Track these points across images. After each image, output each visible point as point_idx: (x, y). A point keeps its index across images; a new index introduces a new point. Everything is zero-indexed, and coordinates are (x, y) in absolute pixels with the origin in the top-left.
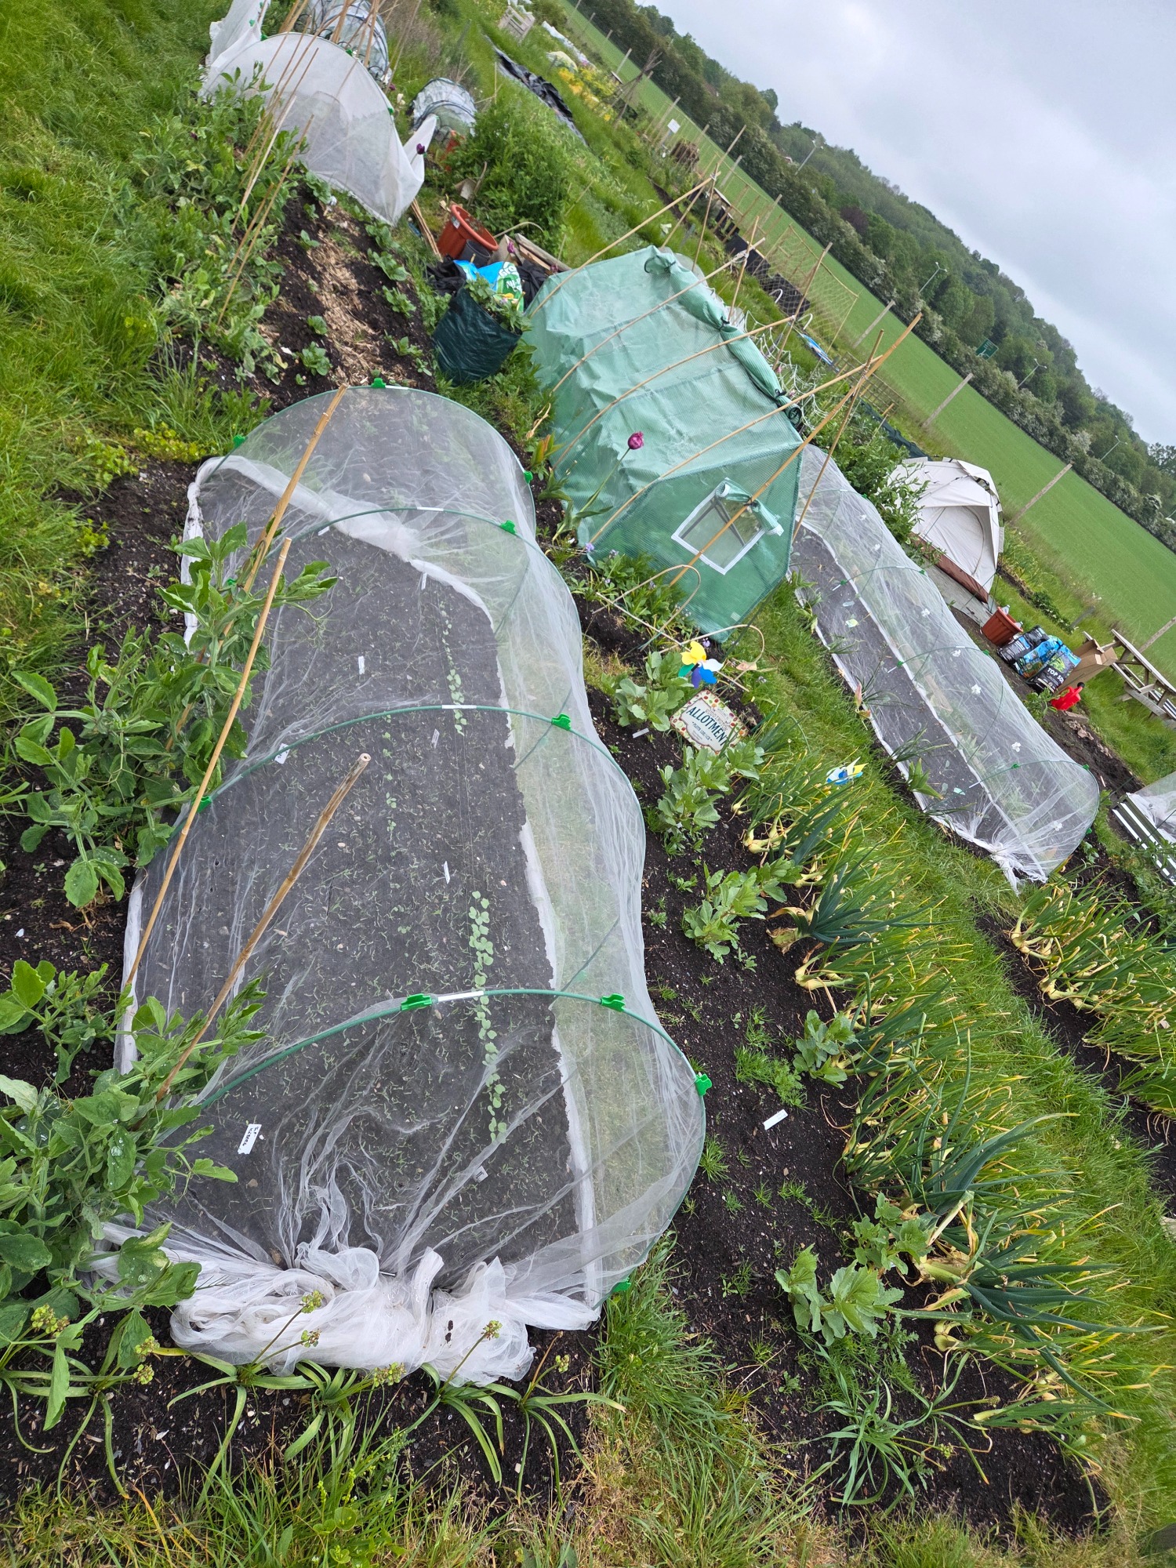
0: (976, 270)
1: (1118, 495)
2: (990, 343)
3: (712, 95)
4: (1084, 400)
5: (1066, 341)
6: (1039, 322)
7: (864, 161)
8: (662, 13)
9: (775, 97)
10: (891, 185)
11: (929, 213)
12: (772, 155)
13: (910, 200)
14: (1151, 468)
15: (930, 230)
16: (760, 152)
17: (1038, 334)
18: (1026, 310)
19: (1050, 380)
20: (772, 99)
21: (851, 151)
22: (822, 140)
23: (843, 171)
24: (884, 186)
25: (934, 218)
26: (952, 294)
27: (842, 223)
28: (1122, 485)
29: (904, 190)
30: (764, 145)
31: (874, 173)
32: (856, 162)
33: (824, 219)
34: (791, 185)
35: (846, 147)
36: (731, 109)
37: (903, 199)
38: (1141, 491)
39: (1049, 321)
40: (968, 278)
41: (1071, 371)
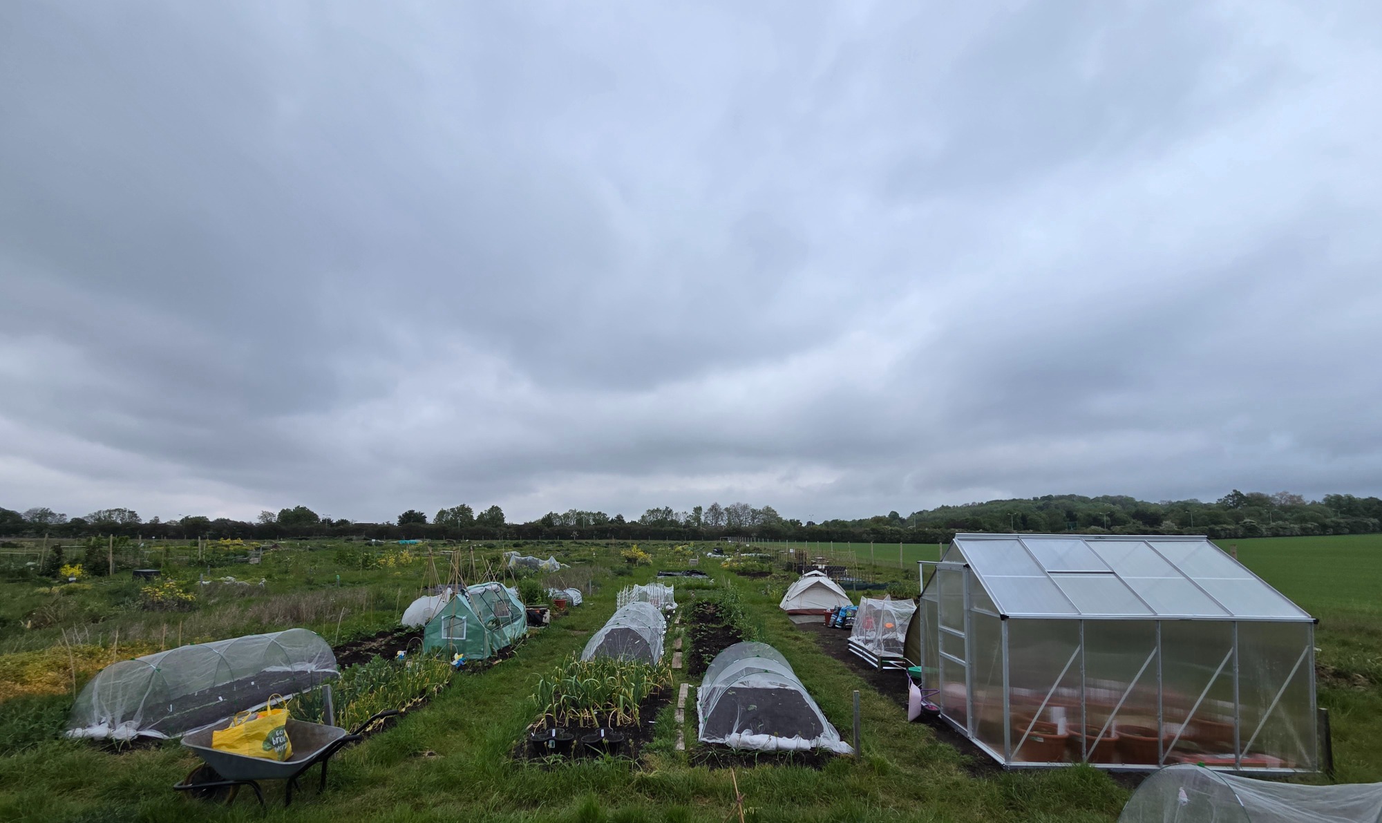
0: (1041, 504)
1: (1223, 534)
2: (1070, 523)
3: (858, 530)
4: (1152, 510)
5: (1119, 496)
6: (1097, 499)
7: (951, 505)
8: (830, 520)
9: (896, 513)
10: (970, 504)
11: (998, 501)
12: (897, 531)
13: (984, 503)
14: (1229, 511)
15: (1004, 505)
16: (892, 533)
17: (1101, 503)
18: (1084, 500)
19: (1121, 514)
20: (894, 515)
21: (943, 506)
22: (927, 511)
23: (945, 515)
24: (969, 506)
25: (1001, 501)
26: (1031, 519)
27: (949, 531)
28: (1217, 528)
29: (978, 501)
30: (891, 530)
31: (959, 506)
32: (948, 507)
33: (940, 535)
34: (915, 534)
35: (940, 506)
36: (868, 529)
37: (981, 504)
38: (1237, 523)
39: (1100, 495)
40: (1040, 508)
41: (1136, 504)
